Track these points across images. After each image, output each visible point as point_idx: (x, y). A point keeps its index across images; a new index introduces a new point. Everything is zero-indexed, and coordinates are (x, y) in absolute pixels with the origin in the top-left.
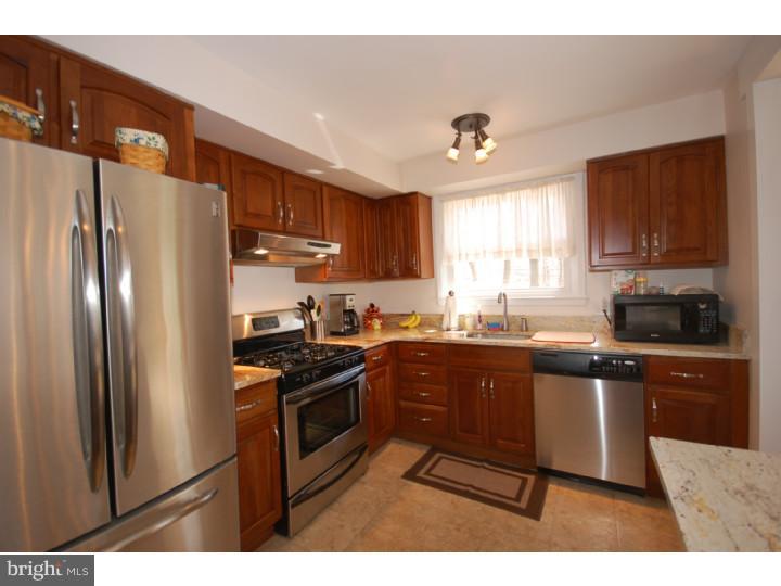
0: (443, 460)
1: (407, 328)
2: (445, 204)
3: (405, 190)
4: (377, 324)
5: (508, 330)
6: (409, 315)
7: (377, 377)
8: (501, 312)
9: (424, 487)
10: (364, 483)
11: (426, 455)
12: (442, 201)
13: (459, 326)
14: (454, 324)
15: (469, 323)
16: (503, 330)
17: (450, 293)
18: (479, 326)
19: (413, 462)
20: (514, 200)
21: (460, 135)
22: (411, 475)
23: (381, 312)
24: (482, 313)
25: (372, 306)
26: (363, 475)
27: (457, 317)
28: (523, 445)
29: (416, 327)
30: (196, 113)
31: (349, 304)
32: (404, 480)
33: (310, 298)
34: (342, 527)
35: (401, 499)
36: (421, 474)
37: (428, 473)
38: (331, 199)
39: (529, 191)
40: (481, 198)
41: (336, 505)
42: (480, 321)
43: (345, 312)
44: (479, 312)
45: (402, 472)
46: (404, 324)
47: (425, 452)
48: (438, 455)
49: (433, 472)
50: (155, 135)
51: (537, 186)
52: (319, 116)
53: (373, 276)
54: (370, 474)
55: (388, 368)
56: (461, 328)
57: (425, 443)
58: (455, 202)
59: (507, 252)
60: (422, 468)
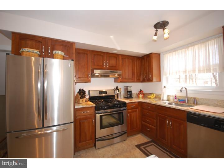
0: (153, 146)
1: (150, 98)
2: (165, 55)
3: (148, 53)
4: (141, 96)
5: (188, 103)
6: (151, 94)
7: (133, 112)
8: (185, 95)
9: (140, 151)
10: (123, 143)
11: (148, 142)
12: (164, 55)
13: (168, 99)
14: (165, 98)
15: (172, 99)
16: (185, 103)
17: (164, 87)
18: (176, 100)
19: (142, 142)
20: (192, 50)
21: (157, 30)
22: (138, 146)
23: (144, 92)
24: (177, 95)
25: (141, 90)
26: (125, 141)
27: (167, 96)
28: (183, 151)
29: (153, 98)
30: (76, 44)
31: (129, 89)
32: (135, 147)
33: (117, 87)
34: (109, 152)
35: (130, 152)
36: (142, 147)
37: (144, 148)
38: (122, 59)
39: (200, 45)
40: (178, 51)
41: (112, 146)
42: (176, 98)
43: (128, 91)
44: (176, 95)
45: (136, 144)
46: (149, 97)
47: (149, 141)
48: (153, 143)
49: (146, 148)
50: (59, 51)
51: (203, 42)
52: (112, 37)
53: (138, 81)
54: (126, 141)
55: (138, 110)
56: (168, 100)
57: (150, 138)
58: (168, 54)
59: (188, 71)
60: (143, 145)
